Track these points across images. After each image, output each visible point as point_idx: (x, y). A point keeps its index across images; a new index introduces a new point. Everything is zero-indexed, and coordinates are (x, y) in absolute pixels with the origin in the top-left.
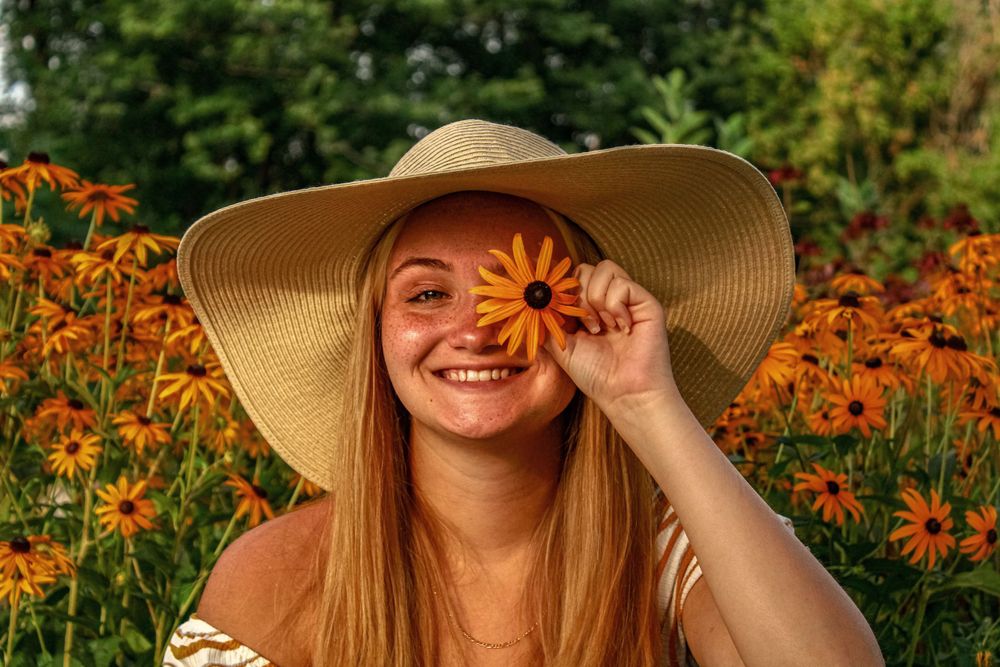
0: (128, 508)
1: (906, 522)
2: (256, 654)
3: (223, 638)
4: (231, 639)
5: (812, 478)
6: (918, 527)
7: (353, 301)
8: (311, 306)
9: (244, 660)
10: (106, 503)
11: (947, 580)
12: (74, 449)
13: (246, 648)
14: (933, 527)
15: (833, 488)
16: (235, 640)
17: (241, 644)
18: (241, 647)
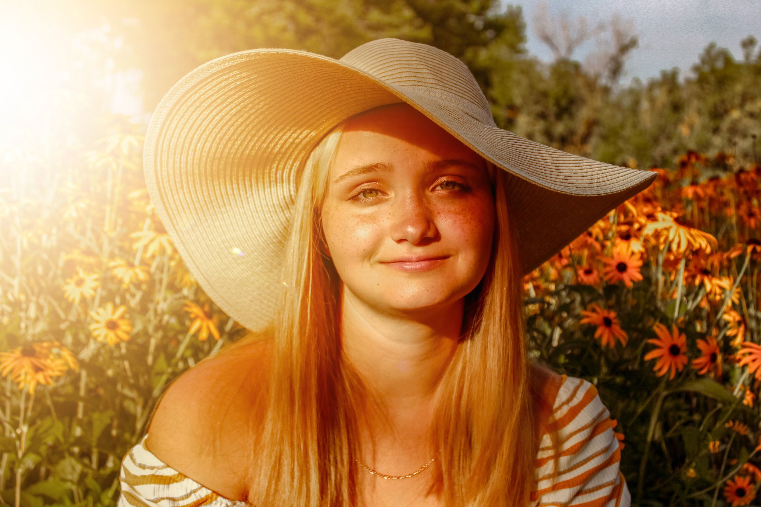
0: (112, 326)
1: (655, 347)
2: (200, 486)
3: (169, 472)
4: (176, 473)
5: (594, 315)
6: (665, 351)
7: (292, 193)
8: (257, 202)
9: (189, 491)
10: (97, 322)
11: (680, 385)
12: (80, 283)
13: (190, 481)
14: (674, 351)
15: (607, 322)
16: (180, 474)
17: (186, 477)
18: (186, 479)
